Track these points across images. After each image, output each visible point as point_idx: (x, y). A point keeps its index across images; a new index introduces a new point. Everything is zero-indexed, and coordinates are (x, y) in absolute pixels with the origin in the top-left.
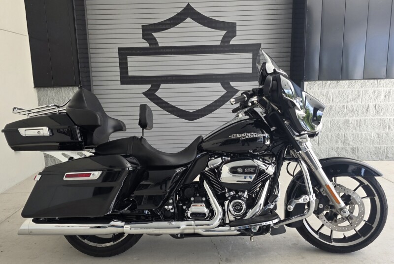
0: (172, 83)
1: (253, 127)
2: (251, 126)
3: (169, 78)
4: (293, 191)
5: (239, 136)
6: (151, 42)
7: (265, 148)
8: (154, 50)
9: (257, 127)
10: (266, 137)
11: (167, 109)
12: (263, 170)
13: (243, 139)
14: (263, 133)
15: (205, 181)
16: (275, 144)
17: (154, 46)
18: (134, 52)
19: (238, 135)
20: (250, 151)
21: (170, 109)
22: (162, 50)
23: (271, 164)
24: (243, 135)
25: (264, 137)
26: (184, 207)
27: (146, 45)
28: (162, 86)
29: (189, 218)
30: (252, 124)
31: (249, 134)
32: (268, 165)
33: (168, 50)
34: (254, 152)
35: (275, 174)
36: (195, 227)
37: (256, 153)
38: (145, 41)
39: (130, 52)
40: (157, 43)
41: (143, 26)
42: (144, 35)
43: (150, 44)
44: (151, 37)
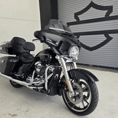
0: (84, 35)
8: (78, 22)
17: (78, 21)
21: (83, 46)
38: (75, 19)
39: (70, 24)
40: (79, 20)
41: (75, 13)
42: (75, 17)
43: (77, 20)
44: (77, 17)
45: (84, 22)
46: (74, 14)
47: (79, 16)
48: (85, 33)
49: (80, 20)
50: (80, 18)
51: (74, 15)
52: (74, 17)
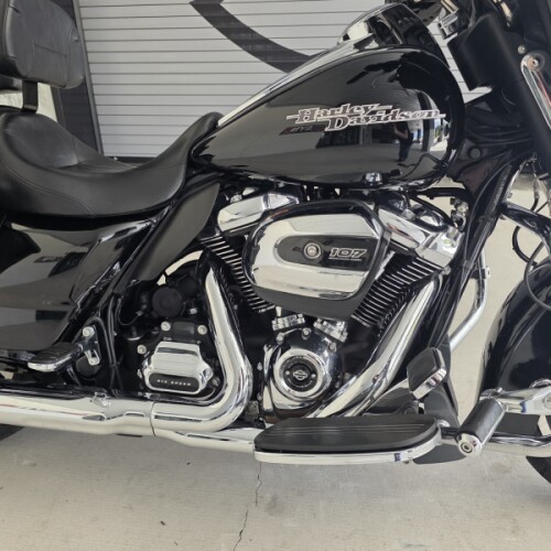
1: (391, 80)
2: (383, 78)
4: (521, 316)
5: (322, 118)
7: (430, 166)
9: (406, 84)
10: (437, 122)
12: (412, 250)
13: (336, 128)
14: (425, 106)
15: (211, 272)
16: (476, 154)
19: (318, 111)
20: (369, 178)
23: (443, 229)
24: (339, 113)
25: (428, 124)
26: (141, 349)
29: (146, 389)
30: (388, 66)
31: (360, 110)
32: (432, 234)
34: (386, 179)
35: (456, 263)
36: (156, 422)
37: (396, 188)
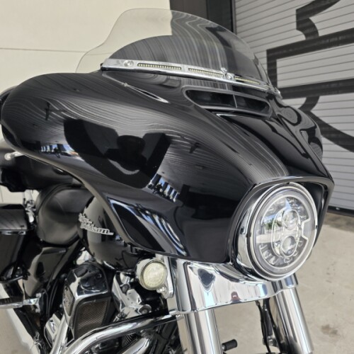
0: (338, 93)
3: (333, 85)
6: (308, 31)
8: (314, 42)
11: (328, 135)
17: (311, 38)
18: (285, 51)
22: (323, 42)
27: (301, 37)
28: (322, 98)
33: (332, 40)
38: (300, 33)
39: (280, 52)
40: (316, 32)
41: (297, 10)
42: (298, 23)
43: (306, 35)
44: (308, 24)
45: (336, 39)
46: (294, 12)
47: (314, 19)
48: (341, 84)
49: (321, 33)
50: (318, 26)
51: (294, 19)
52: (295, 17)
